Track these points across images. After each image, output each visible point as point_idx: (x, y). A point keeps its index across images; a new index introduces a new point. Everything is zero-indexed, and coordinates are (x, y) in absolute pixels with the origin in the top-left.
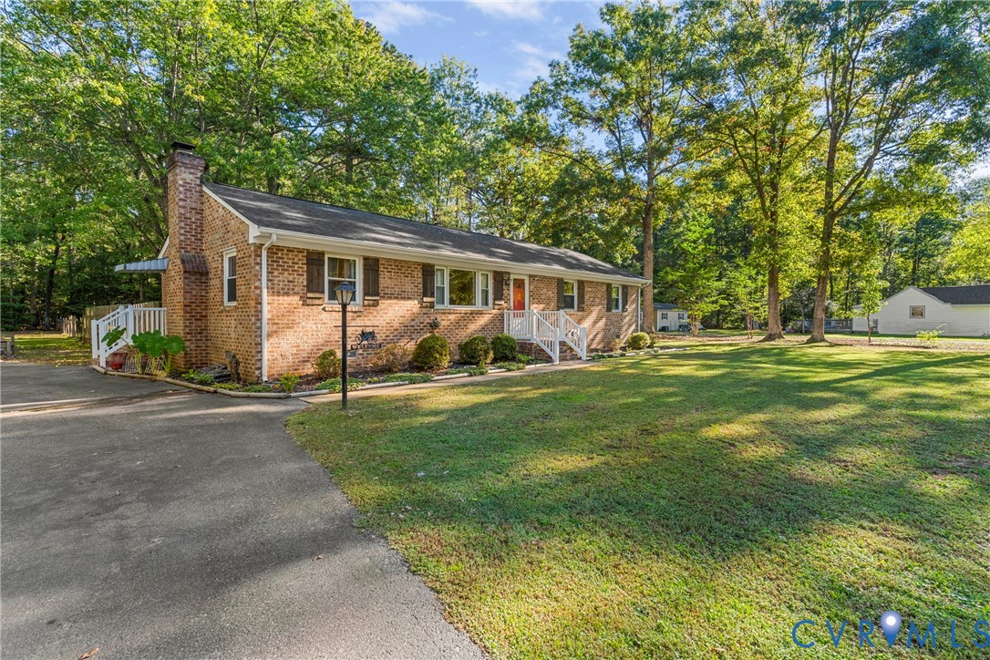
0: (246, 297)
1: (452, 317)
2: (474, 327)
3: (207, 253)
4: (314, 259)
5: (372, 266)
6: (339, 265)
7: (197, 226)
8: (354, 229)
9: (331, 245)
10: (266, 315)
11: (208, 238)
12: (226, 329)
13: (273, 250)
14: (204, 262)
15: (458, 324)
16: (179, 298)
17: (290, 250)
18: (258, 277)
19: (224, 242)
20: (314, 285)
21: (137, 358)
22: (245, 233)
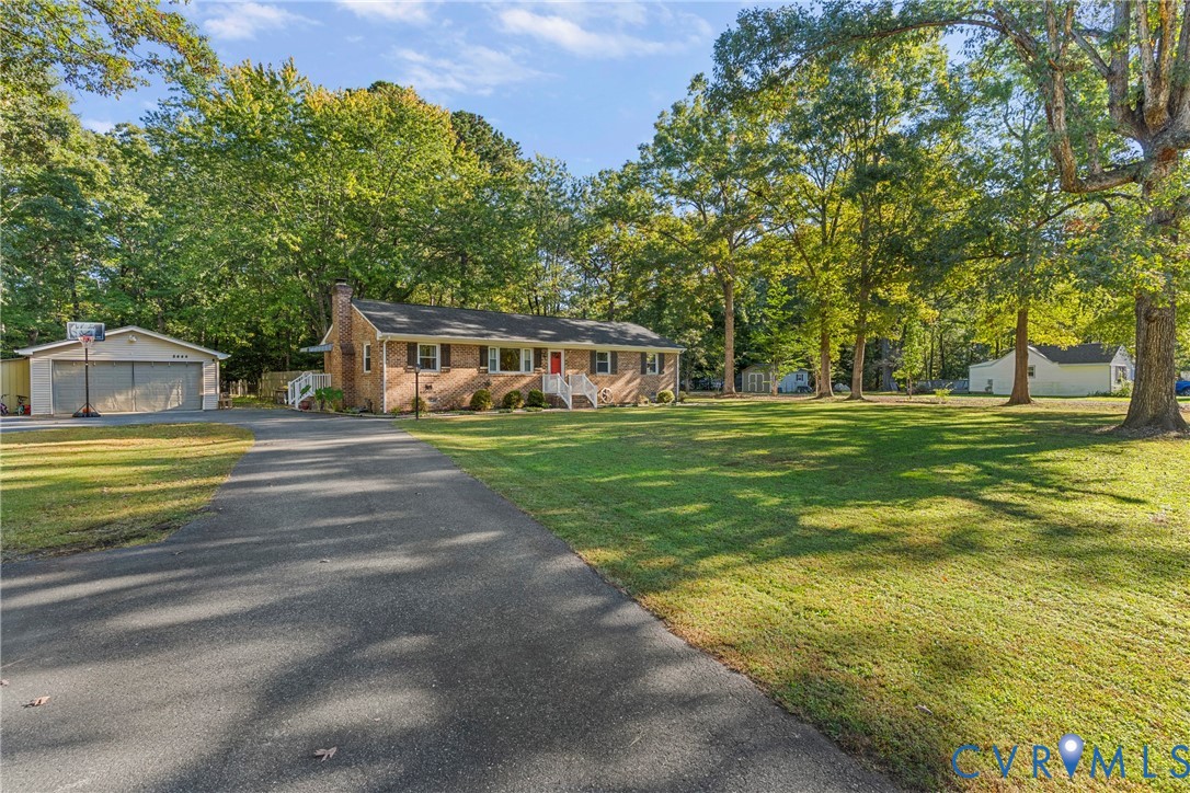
0: (375, 369)
1: (502, 379)
2: (517, 386)
3: (354, 342)
4: (412, 347)
5: (446, 349)
6: (428, 350)
7: (348, 327)
8: (438, 325)
9: (422, 339)
10: (385, 378)
11: (354, 333)
12: (365, 386)
13: (390, 343)
14: (353, 348)
15: (506, 384)
16: (339, 368)
17: (398, 343)
18: (381, 358)
19: (364, 338)
20: (411, 361)
21: (318, 403)
22: (375, 334)
